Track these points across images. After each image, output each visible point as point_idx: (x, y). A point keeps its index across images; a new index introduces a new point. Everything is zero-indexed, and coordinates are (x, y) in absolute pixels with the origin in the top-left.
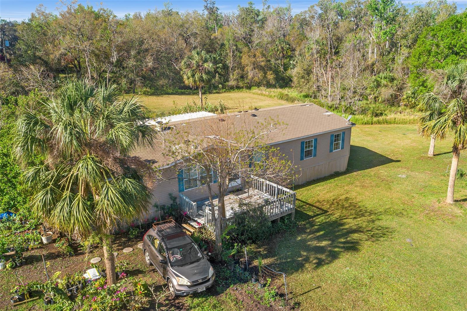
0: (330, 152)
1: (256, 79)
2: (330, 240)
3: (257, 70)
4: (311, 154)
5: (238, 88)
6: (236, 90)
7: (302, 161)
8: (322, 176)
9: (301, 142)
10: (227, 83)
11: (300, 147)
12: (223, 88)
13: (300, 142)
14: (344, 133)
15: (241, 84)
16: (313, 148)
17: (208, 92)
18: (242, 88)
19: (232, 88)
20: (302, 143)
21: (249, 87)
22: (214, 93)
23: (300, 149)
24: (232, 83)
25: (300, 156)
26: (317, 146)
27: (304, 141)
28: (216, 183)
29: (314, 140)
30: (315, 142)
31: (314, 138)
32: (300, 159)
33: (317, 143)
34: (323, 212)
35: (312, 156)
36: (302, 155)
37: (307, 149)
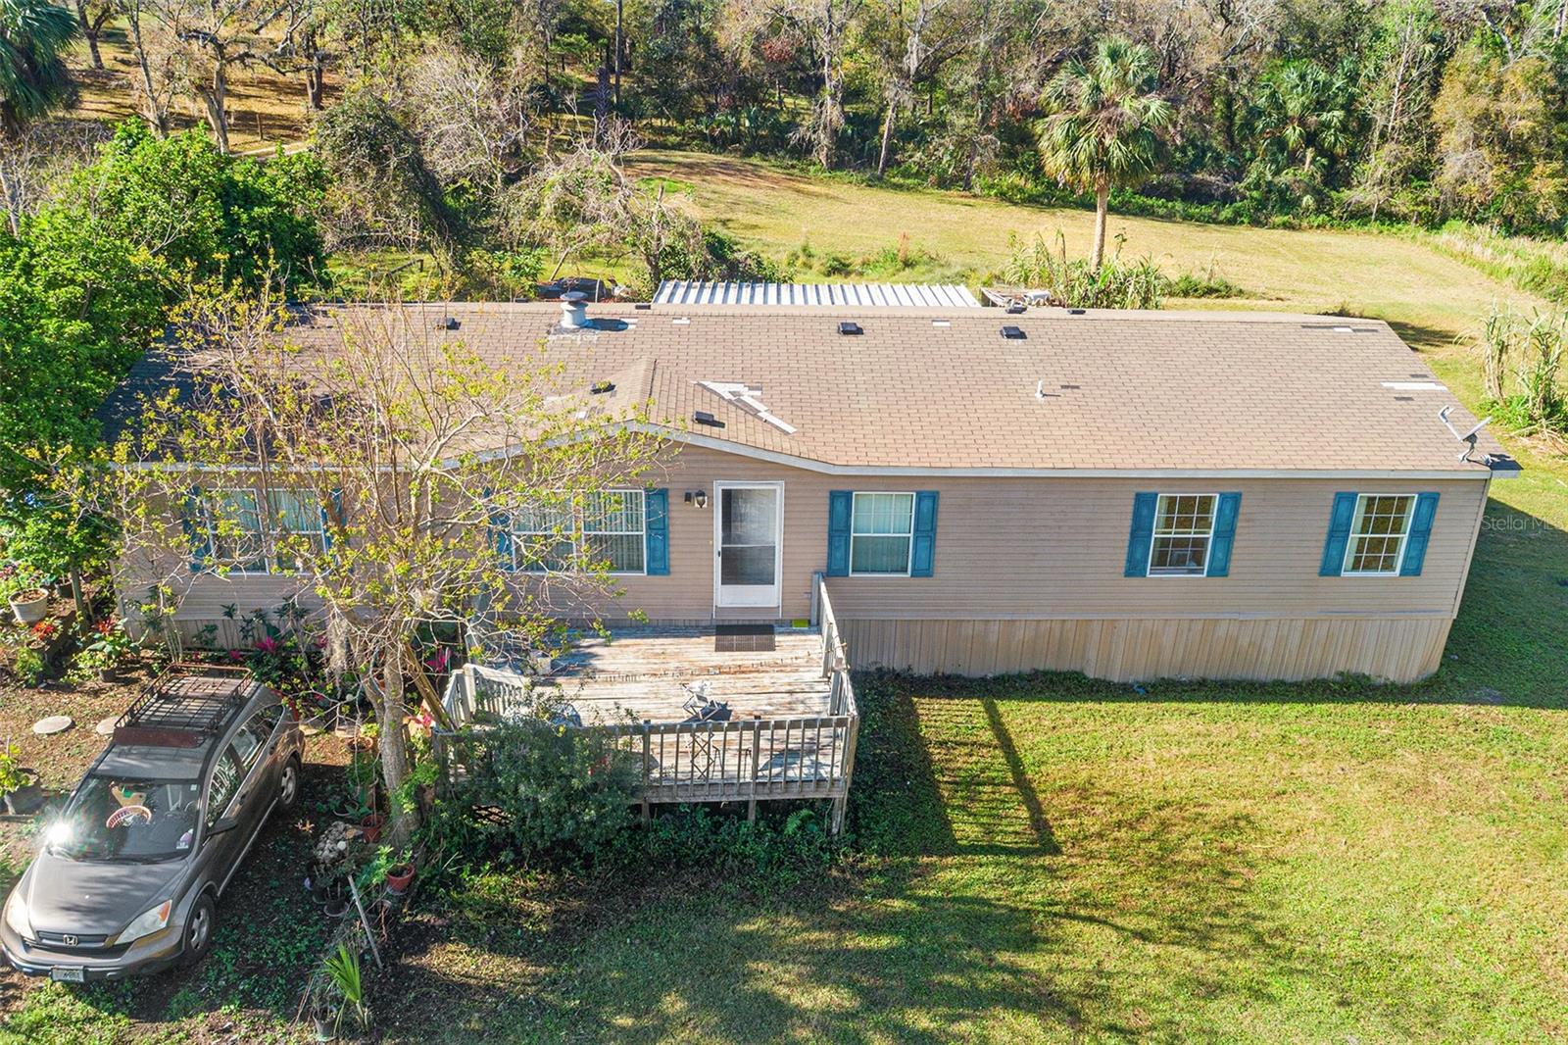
0: (1322, 574)
1: (1472, 187)
2: (860, 991)
3: (1485, 152)
4: (1198, 559)
5: (1388, 217)
6: (1374, 226)
7: (1135, 581)
8: (1264, 673)
9: (1138, 495)
10: (1346, 194)
11: (1130, 516)
12: (1318, 211)
13: (1133, 496)
14: (1430, 501)
15: (1403, 202)
16: (1211, 535)
17: (1246, 221)
18: (1405, 218)
19: (1359, 215)
20: (1144, 502)
21: (1434, 221)
22: (1274, 227)
23: (1127, 523)
24: (1363, 194)
25: (1125, 557)
26: (1238, 531)
27: (1157, 495)
28: (663, 574)
29: (1218, 496)
30: (1227, 512)
31: (1222, 490)
32: (1123, 570)
33: (1240, 517)
34: (1032, 843)
35: (1201, 572)
36: (1138, 556)
37: (1170, 533)
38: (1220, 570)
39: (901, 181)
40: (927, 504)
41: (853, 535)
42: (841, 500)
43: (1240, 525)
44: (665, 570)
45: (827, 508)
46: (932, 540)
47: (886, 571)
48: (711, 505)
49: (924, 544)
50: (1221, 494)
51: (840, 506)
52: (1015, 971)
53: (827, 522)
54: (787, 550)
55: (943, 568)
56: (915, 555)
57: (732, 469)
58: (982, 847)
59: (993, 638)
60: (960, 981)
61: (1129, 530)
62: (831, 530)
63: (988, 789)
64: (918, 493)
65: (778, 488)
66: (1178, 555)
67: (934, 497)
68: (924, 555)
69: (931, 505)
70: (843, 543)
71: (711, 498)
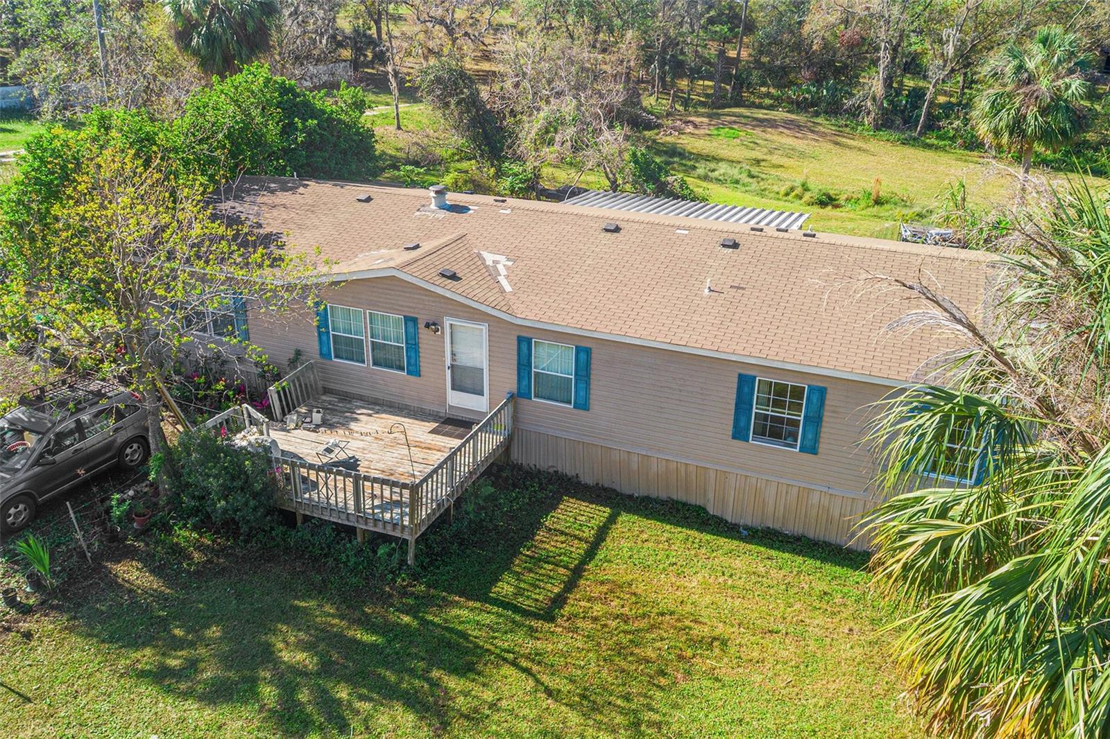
2: (326, 662)
4: (791, 435)
7: (741, 444)
11: (735, 392)
16: (802, 418)
23: (732, 397)
25: (732, 423)
26: (825, 419)
27: (755, 377)
28: (415, 375)
29: (807, 387)
30: (815, 401)
31: (811, 383)
32: (731, 433)
33: (826, 408)
34: (539, 610)
35: (794, 446)
36: (742, 424)
37: (768, 410)
38: (811, 448)
39: (936, 142)
40: (583, 356)
41: (533, 370)
42: (525, 343)
43: (827, 416)
44: (418, 373)
45: (516, 348)
46: (588, 384)
47: (558, 401)
48: (443, 333)
49: (582, 385)
50: (809, 386)
51: (524, 347)
52: (435, 684)
53: (516, 357)
54: (492, 373)
55: (595, 405)
56: (576, 392)
57: (456, 310)
58: (503, 602)
59: (635, 467)
60: (393, 678)
61: (734, 402)
62: (519, 363)
63: (551, 567)
64: (576, 347)
65: (484, 328)
66: (775, 430)
67: (588, 351)
68: (582, 393)
69: (585, 357)
70: (526, 375)
71: (442, 328)
